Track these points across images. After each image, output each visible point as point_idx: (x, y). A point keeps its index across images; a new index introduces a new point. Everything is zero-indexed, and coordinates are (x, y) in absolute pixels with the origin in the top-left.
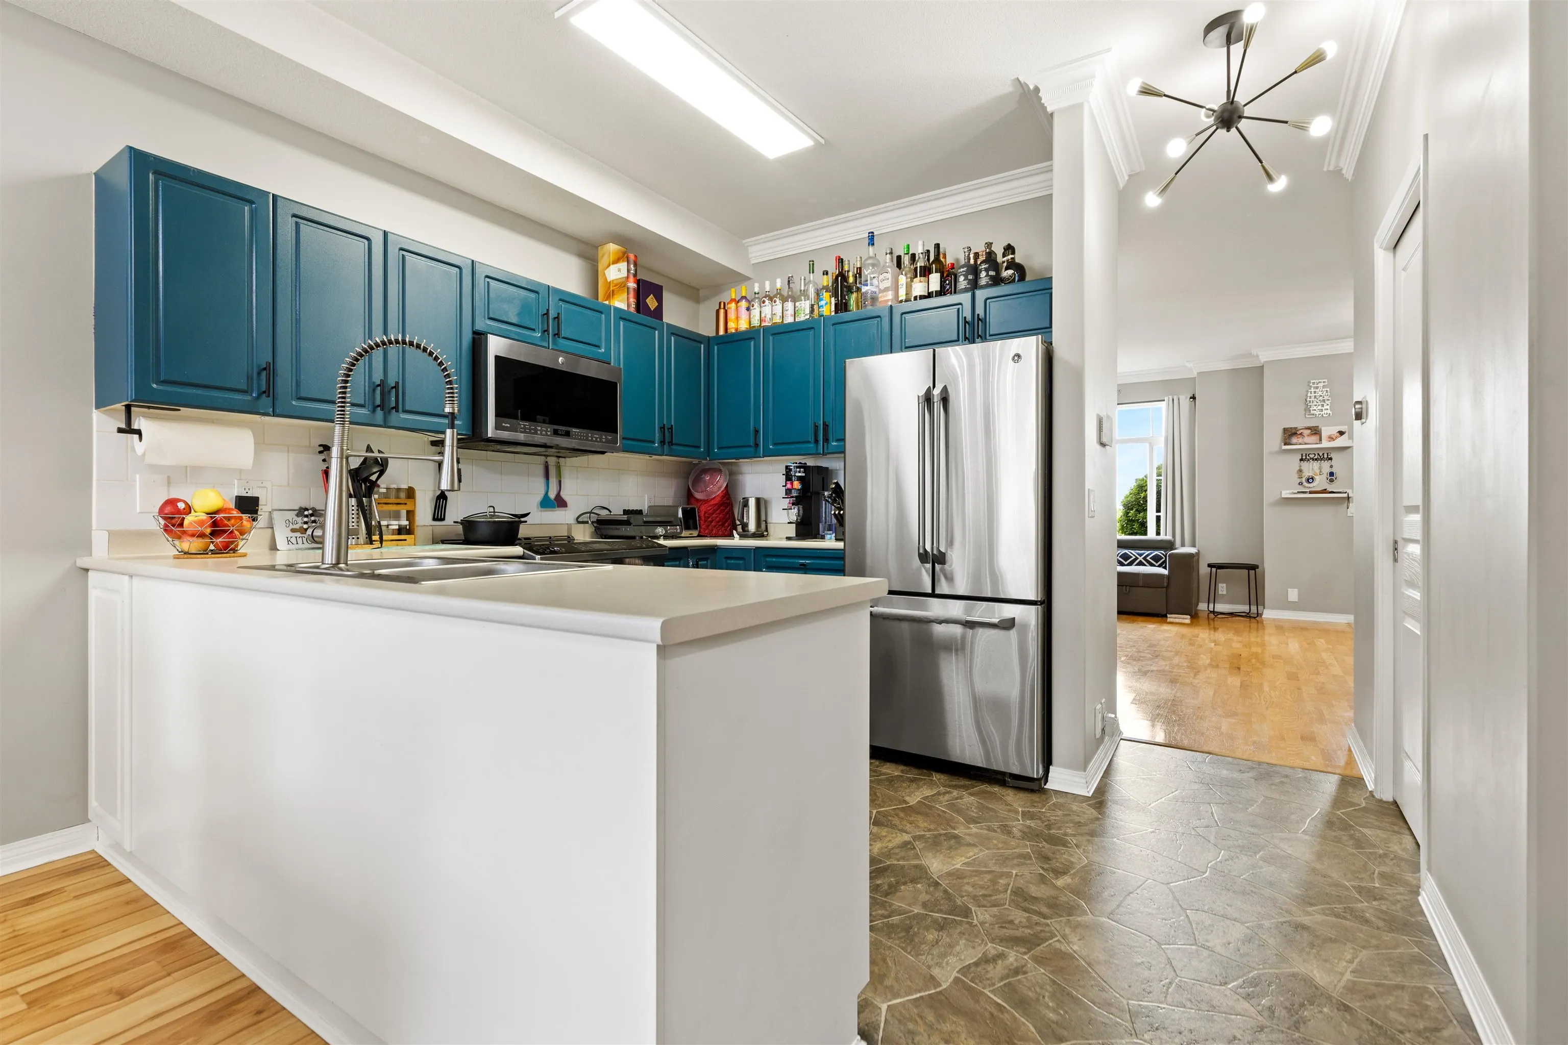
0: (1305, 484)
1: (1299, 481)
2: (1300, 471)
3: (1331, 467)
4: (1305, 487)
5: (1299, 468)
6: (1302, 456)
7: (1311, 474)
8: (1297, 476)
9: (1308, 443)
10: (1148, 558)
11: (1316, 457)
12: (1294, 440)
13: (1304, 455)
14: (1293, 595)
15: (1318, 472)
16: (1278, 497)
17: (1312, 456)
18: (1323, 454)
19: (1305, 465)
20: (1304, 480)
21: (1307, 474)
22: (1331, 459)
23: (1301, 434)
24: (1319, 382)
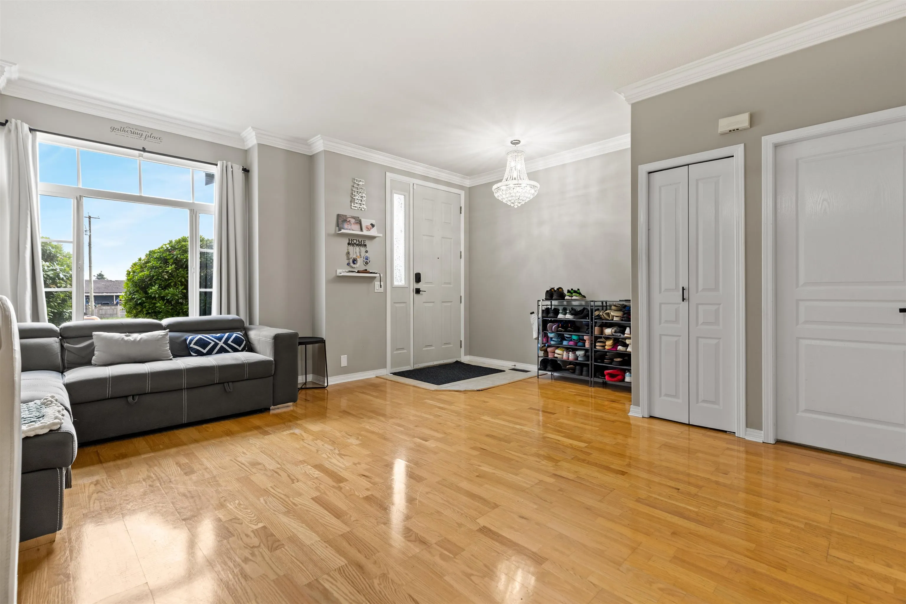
0: (352, 264)
1: (347, 262)
2: (348, 253)
3: (367, 252)
4: (352, 267)
5: (347, 251)
6: (349, 241)
7: (355, 257)
8: (345, 257)
9: (352, 229)
10: (229, 342)
11: (357, 243)
12: (346, 226)
13: (350, 240)
14: (344, 361)
15: (358, 255)
16: (334, 275)
17: (355, 241)
18: (361, 241)
19: (351, 248)
20: (351, 261)
21: (352, 256)
22: (365, 245)
23: (349, 221)
24: (361, 181)
